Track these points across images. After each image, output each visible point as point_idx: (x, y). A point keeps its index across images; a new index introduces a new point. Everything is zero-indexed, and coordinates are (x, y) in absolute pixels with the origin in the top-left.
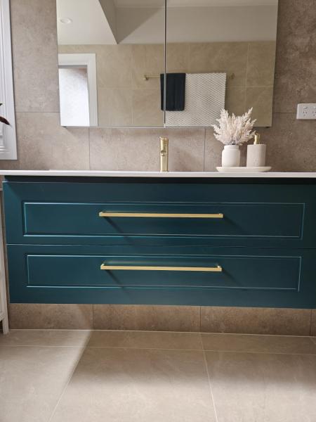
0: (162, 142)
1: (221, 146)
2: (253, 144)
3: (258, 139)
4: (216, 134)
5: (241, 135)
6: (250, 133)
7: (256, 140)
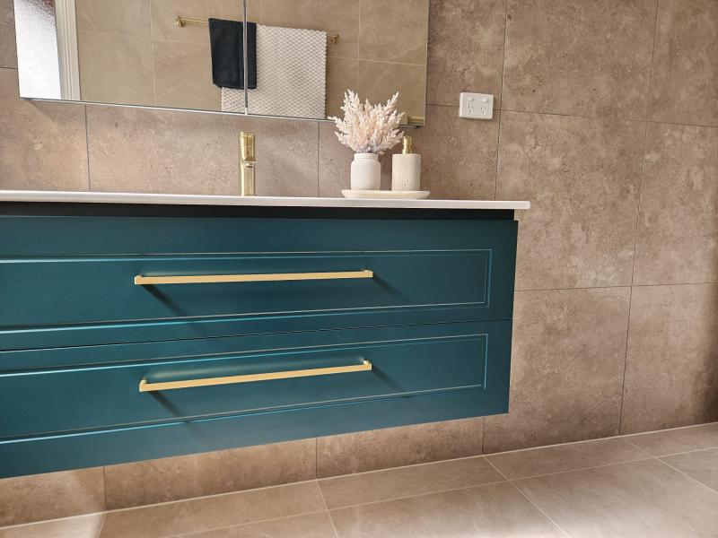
0: (242, 141)
1: (350, 154)
2: (401, 153)
3: (408, 146)
4: (340, 132)
5: (381, 137)
6: (397, 134)
7: (405, 147)
